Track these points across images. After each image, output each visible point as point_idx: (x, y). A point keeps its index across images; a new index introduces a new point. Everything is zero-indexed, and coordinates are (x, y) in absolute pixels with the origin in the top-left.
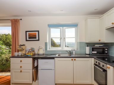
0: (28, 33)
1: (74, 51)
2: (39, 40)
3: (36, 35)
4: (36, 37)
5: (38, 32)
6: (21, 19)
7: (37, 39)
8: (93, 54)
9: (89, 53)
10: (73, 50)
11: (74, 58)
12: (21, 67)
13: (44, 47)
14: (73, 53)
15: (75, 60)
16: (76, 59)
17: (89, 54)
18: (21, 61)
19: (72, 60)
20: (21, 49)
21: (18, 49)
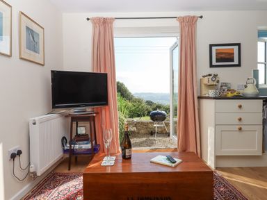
0: (214, 49)
2: (239, 65)
3: (233, 54)
4: (233, 57)
5: (237, 47)
6: (201, 17)
7: (236, 62)
12: (240, 120)
18: (240, 107)
20: (215, 83)
21: (209, 84)
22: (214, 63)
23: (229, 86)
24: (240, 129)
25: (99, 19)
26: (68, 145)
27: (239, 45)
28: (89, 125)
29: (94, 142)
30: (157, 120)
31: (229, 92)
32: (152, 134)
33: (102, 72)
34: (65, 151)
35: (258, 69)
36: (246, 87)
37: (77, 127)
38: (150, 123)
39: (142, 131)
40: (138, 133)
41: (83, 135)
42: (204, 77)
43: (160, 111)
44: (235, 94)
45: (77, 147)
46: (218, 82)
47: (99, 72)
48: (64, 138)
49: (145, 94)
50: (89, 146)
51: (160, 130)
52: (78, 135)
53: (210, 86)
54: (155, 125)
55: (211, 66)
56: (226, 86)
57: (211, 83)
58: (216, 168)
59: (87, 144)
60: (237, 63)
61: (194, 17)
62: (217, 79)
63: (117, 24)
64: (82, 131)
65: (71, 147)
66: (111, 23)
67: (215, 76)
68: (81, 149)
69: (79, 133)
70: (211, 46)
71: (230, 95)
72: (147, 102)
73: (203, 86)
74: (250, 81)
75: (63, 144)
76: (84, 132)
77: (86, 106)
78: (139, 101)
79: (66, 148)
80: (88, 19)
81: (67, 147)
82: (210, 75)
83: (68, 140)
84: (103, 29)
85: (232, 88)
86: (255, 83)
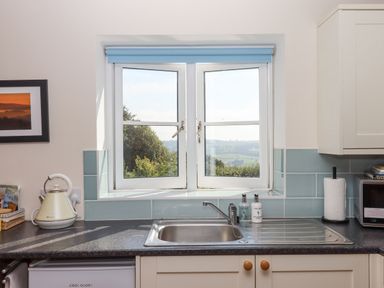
1: (255, 205)
4: (30, 117)
8: (367, 220)
9: (340, 217)
10: (250, 196)
11: (261, 259)
13: (75, 182)
14: (248, 217)
15: (265, 267)
16: (276, 261)
17: (345, 223)
19: (248, 268)
27: (42, 85)
60: (40, 133)
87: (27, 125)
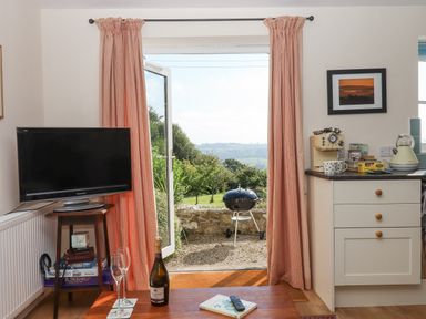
0: (336, 80)
2: (383, 110)
3: (373, 88)
4: (373, 95)
5: (380, 74)
6: (311, 18)
7: (378, 104)
12: (379, 218)
18: (379, 193)
20: (336, 146)
21: (324, 148)
22: (337, 106)
23: (365, 149)
24: (380, 235)
25: (114, 22)
26: (53, 271)
27: (383, 71)
28: (93, 230)
29: (104, 264)
30: (237, 208)
31: (363, 164)
32: (228, 234)
33: (120, 126)
34: (47, 282)
35: (420, 116)
36: (395, 152)
37: (71, 233)
38: (226, 213)
39: (210, 230)
40: (202, 233)
41: (83, 250)
42: (316, 133)
43: (243, 190)
44: (374, 167)
45: (70, 273)
46: (341, 144)
47: (114, 127)
48: (45, 256)
49: (224, 145)
50: (94, 272)
51: (244, 227)
52: (72, 251)
53: (328, 153)
54: (234, 218)
55: (331, 112)
56: (358, 151)
57: (328, 146)
58: (336, 309)
59: (90, 267)
60: (380, 107)
61: (297, 18)
62: (340, 138)
63: (148, 31)
64: (80, 241)
65: (57, 273)
66: (138, 30)
67: (337, 133)
68: (77, 277)
69: (74, 246)
70: (330, 74)
71: (364, 169)
72: (228, 162)
73: (315, 151)
74: (403, 141)
75: (42, 269)
76: (83, 244)
77: (89, 193)
78: (211, 161)
79: (48, 276)
80: (91, 22)
81: (51, 273)
82: (327, 131)
83: (54, 261)
84: (122, 42)
85: (369, 155)
86: (413, 146)
87: (371, 101)
